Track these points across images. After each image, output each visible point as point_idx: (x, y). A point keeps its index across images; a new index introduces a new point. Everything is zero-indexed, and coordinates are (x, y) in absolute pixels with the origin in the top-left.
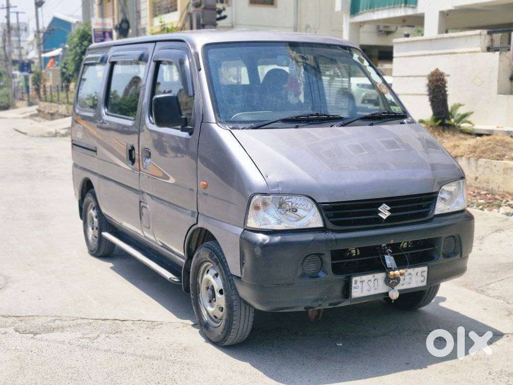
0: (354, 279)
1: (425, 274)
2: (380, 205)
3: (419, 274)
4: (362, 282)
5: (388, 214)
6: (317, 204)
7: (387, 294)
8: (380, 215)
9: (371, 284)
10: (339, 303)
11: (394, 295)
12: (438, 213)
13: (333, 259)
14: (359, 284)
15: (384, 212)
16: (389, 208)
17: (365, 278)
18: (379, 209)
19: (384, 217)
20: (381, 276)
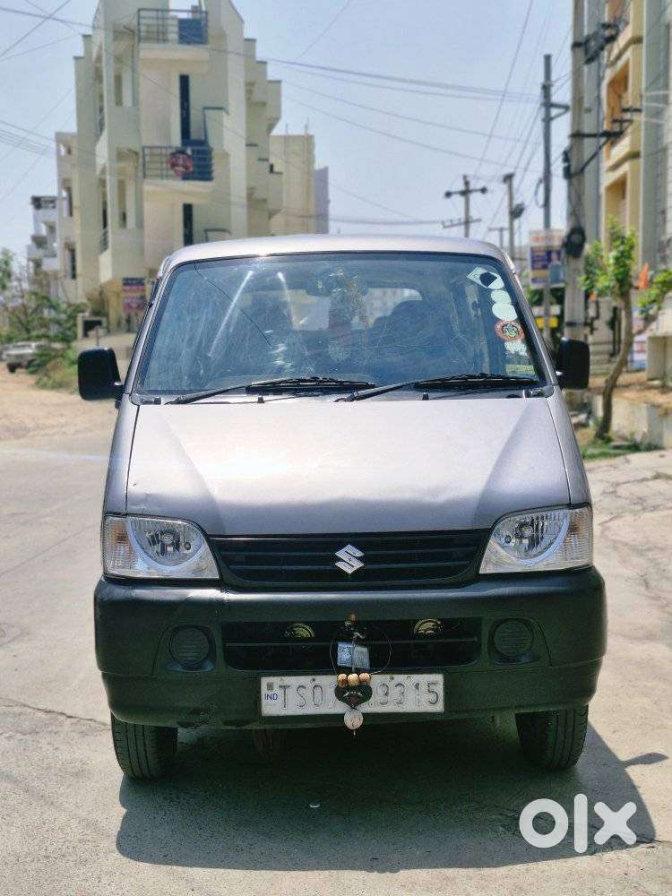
0: (265, 681)
1: (440, 689)
2: (341, 546)
3: (423, 687)
4: (284, 687)
5: (358, 565)
6: (207, 537)
7: (341, 716)
8: (339, 564)
9: (308, 693)
10: (247, 723)
11: (353, 720)
12: (488, 572)
13: (225, 640)
14: (276, 690)
15: (349, 560)
16: (359, 554)
17: (293, 681)
18: (338, 554)
19: (349, 571)
20: (328, 682)
